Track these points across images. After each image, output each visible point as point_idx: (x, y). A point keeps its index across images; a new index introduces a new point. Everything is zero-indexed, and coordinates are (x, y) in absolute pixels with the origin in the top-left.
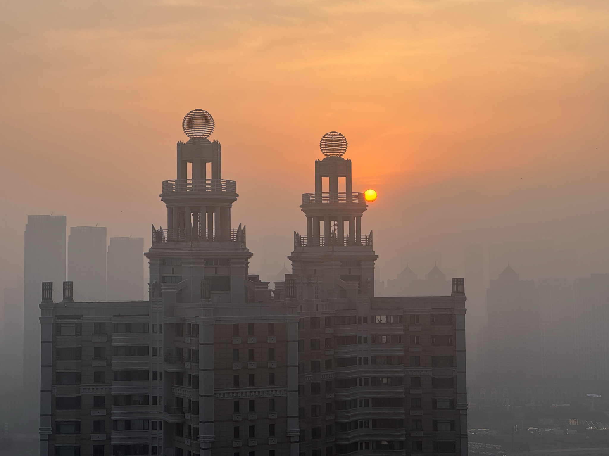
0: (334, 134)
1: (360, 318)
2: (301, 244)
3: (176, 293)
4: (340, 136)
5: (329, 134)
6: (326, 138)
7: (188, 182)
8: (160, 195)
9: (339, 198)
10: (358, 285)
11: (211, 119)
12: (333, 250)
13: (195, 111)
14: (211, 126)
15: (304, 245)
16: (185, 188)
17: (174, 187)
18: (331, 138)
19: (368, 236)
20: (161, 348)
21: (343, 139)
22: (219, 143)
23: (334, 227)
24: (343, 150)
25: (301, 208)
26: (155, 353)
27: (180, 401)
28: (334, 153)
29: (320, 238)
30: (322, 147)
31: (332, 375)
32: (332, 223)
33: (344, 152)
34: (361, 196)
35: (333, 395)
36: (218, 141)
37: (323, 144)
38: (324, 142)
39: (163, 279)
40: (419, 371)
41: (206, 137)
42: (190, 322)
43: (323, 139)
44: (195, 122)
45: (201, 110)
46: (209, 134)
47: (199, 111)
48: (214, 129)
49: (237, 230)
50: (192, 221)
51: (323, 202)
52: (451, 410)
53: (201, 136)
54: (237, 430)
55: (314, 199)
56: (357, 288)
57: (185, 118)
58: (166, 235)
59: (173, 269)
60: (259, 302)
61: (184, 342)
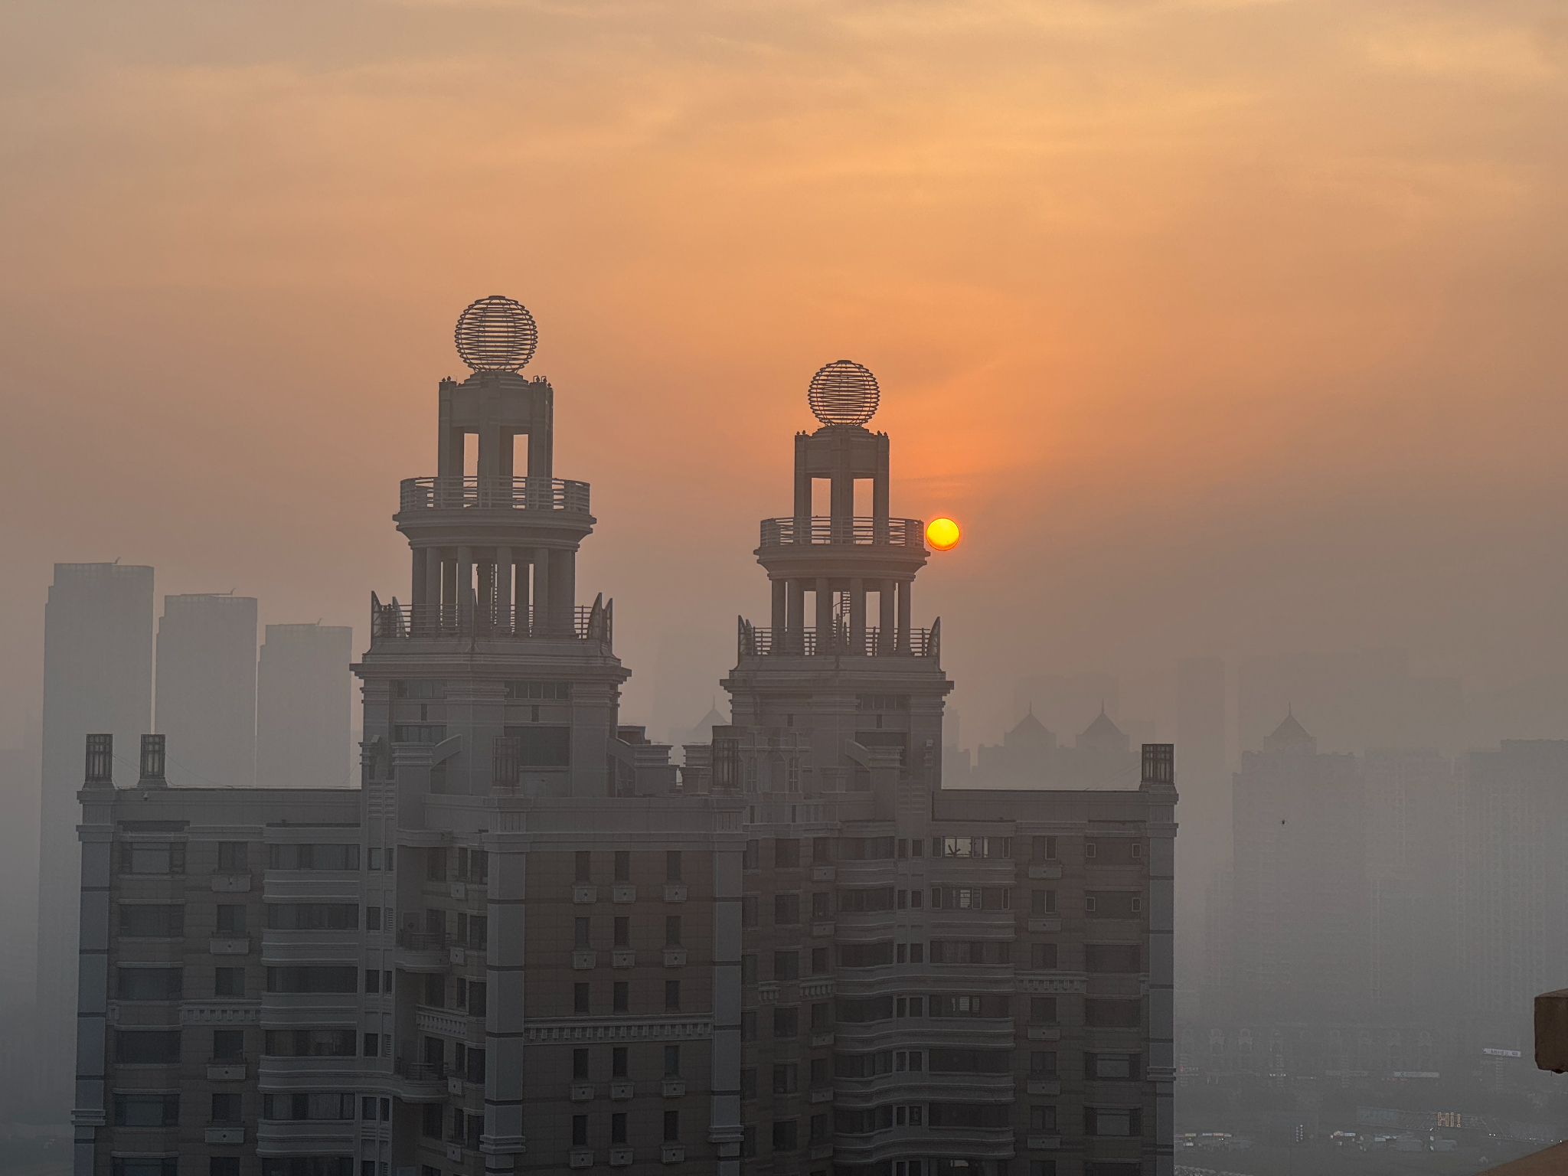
0: (846, 368)
1: (903, 842)
2: (755, 648)
3: (430, 768)
4: (861, 372)
5: (834, 367)
6: (826, 378)
7: (466, 484)
8: (394, 516)
9: (855, 533)
10: (901, 758)
11: (530, 322)
12: (838, 666)
13: (488, 301)
14: (528, 339)
15: (762, 651)
16: (460, 500)
17: (431, 495)
18: (839, 376)
19: (929, 632)
20: (391, 909)
21: (869, 381)
22: (549, 385)
23: (842, 607)
24: (867, 409)
25: (758, 557)
26: (373, 922)
27: (434, 1046)
28: (845, 417)
29: (805, 635)
30: (815, 399)
31: (829, 988)
32: (836, 595)
33: (869, 413)
34: (915, 528)
35: (829, 1040)
36: (545, 380)
37: (816, 393)
38: (820, 386)
39: (398, 732)
40: (1051, 981)
41: (514, 369)
42: (464, 846)
43: (818, 380)
44: (487, 329)
45: (503, 298)
46: (522, 361)
47: (498, 301)
48: (536, 347)
49: (590, 610)
50: (475, 585)
51: (813, 542)
52: (1133, 1083)
53: (501, 364)
54: (579, 1124)
55: (792, 532)
56: (897, 765)
57: (462, 319)
58: (409, 619)
59: (424, 706)
60: (645, 796)
61: (449, 895)
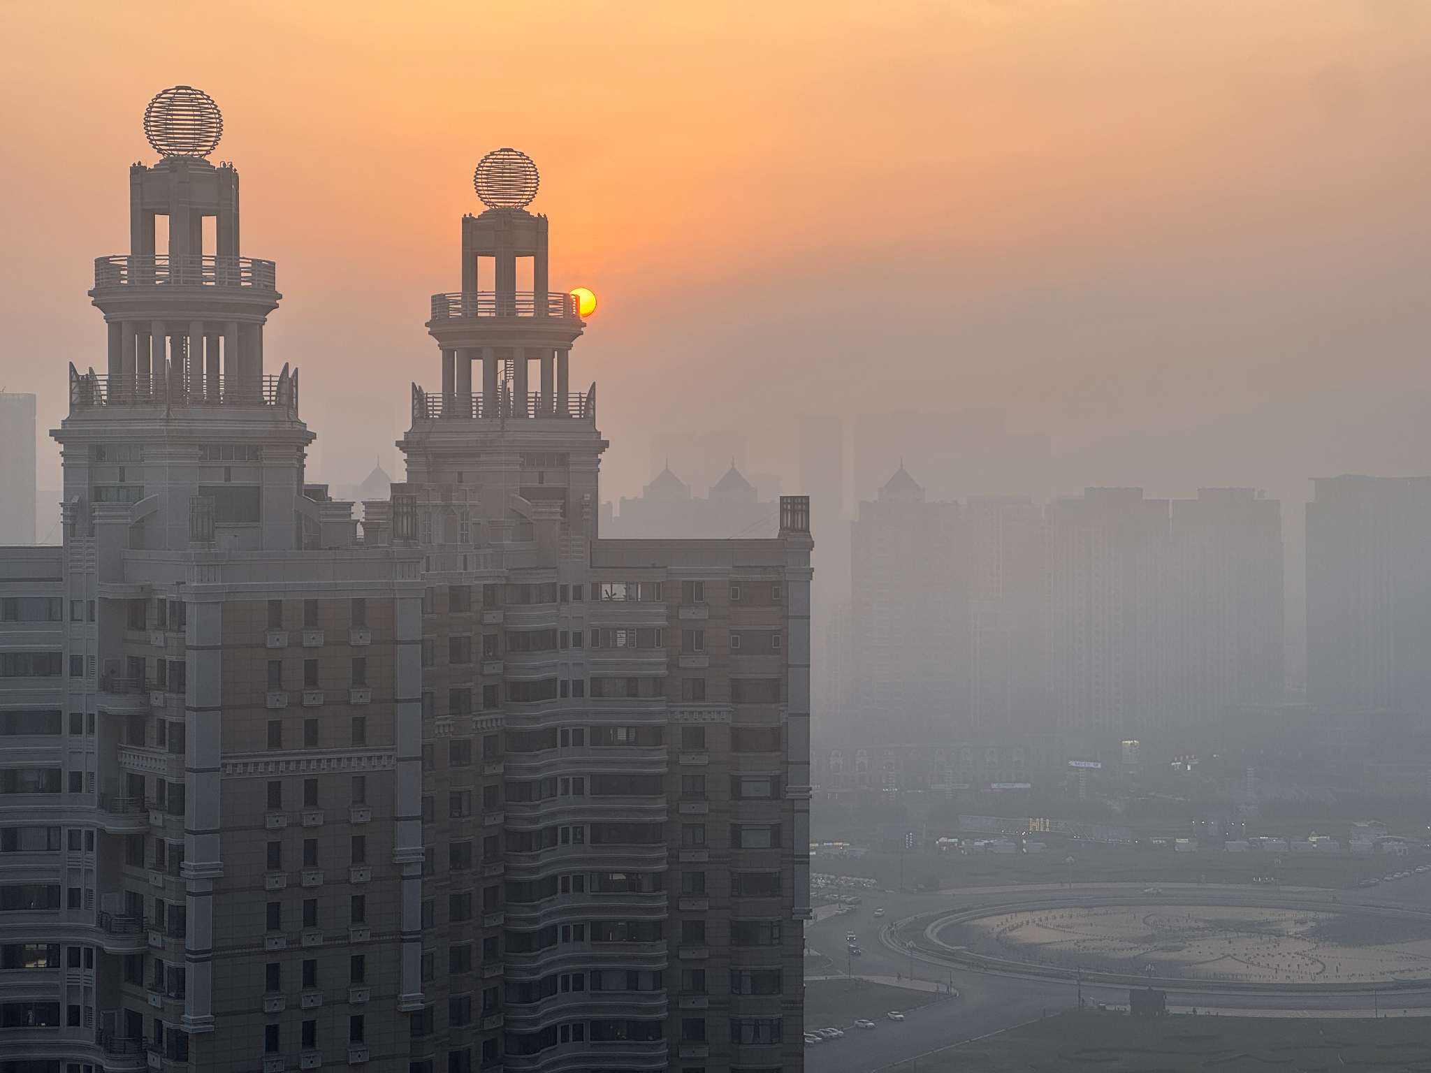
0: (508, 155)
1: (564, 588)
2: (427, 411)
3: (129, 526)
4: (522, 159)
5: (497, 155)
6: (490, 164)
7: (157, 263)
8: (89, 292)
9: (517, 307)
10: (561, 511)
11: (215, 111)
12: (503, 427)
13: (175, 91)
14: (214, 127)
15: (433, 414)
16: (153, 277)
17: (125, 273)
18: (502, 163)
19: (586, 396)
20: (93, 657)
21: (529, 167)
22: (235, 170)
23: (506, 374)
24: (528, 193)
25: (429, 329)
26: (76, 669)
27: (136, 783)
28: (508, 200)
29: (474, 400)
30: (480, 184)
31: (499, 721)
32: (501, 364)
33: (530, 197)
34: (569, 303)
35: (500, 769)
36: (231, 166)
37: (482, 178)
38: (484, 172)
39: (98, 494)
40: (700, 713)
41: (202, 155)
42: (163, 597)
43: (482, 167)
44: (174, 117)
45: (189, 88)
46: (209, 148)
47: (184, 91)
48: (221, 134)
49: (278, 379)
50: (168, 357)
51: (479, 314)
52: (773, 802)
53: (189, 151)
54: (274, 851)
55: (460, 306)
56: (558, 517)
57: (151, 107)
58: (105, 388)
59: (122, 469)
60: (330, 549)
61: (148, 643)
